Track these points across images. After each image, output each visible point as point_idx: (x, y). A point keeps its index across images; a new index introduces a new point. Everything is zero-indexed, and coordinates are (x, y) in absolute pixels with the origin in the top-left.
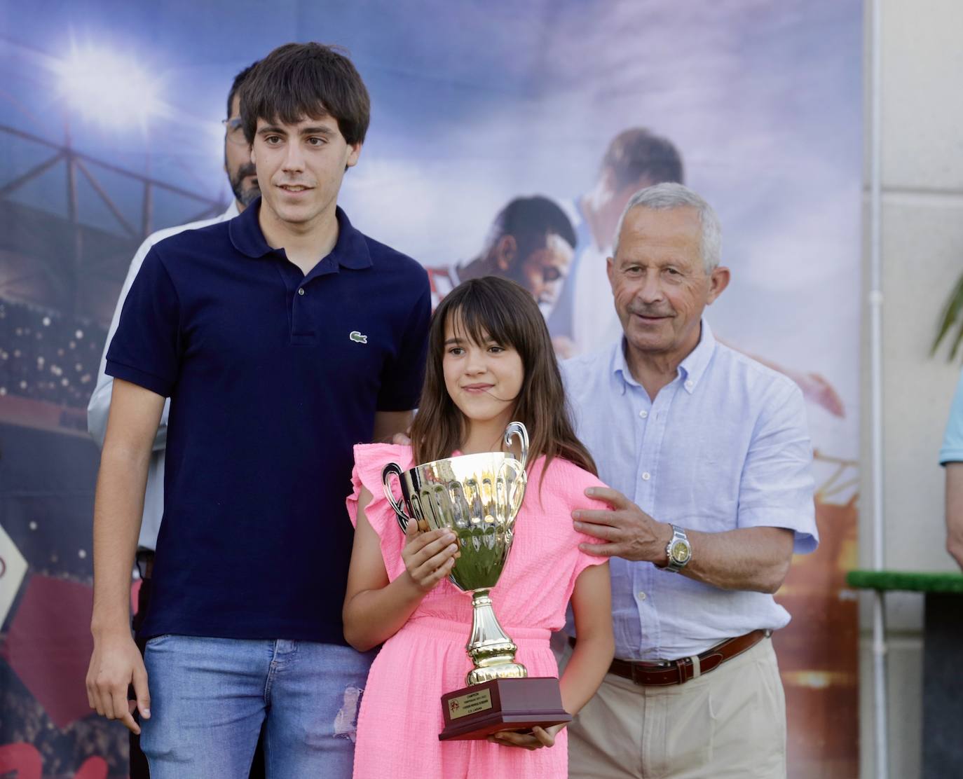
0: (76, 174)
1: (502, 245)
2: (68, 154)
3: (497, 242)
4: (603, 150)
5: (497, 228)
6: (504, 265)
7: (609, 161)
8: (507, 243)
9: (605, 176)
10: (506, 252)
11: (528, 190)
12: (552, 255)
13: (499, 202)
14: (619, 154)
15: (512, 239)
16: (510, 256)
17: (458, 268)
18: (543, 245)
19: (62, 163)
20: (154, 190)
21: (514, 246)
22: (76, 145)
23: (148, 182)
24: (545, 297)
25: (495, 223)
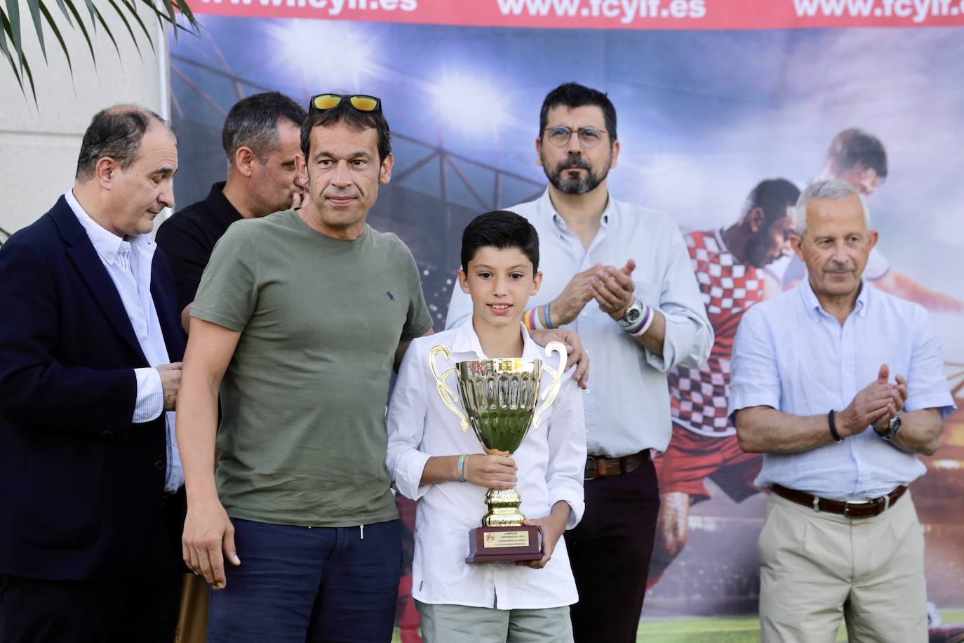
0: (447, 167)
1: (753, 215)
2: (441, 153)
3: (750, 212)
4: (828, 144)
5: (750, 202)
6: (755, 229)
7: (832, 152)
8: (758, 212)
9: (829, 163)
10: (756, 220)
11: (773, 175)
12: (790, 222)
13: (753, 183)
14: (839, 147)
15: (761, 210)
16: (760, 222)
17: (721, 231)
18: (784, 214)
19: (437, 160)
20: (502, 177)
21: (762, 215)
22: (447, 147)
23: (498, 172)
24: (785, 251)
25: (748, 199)
